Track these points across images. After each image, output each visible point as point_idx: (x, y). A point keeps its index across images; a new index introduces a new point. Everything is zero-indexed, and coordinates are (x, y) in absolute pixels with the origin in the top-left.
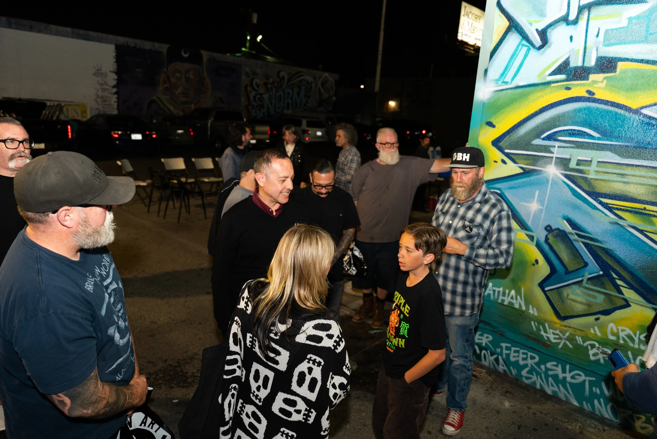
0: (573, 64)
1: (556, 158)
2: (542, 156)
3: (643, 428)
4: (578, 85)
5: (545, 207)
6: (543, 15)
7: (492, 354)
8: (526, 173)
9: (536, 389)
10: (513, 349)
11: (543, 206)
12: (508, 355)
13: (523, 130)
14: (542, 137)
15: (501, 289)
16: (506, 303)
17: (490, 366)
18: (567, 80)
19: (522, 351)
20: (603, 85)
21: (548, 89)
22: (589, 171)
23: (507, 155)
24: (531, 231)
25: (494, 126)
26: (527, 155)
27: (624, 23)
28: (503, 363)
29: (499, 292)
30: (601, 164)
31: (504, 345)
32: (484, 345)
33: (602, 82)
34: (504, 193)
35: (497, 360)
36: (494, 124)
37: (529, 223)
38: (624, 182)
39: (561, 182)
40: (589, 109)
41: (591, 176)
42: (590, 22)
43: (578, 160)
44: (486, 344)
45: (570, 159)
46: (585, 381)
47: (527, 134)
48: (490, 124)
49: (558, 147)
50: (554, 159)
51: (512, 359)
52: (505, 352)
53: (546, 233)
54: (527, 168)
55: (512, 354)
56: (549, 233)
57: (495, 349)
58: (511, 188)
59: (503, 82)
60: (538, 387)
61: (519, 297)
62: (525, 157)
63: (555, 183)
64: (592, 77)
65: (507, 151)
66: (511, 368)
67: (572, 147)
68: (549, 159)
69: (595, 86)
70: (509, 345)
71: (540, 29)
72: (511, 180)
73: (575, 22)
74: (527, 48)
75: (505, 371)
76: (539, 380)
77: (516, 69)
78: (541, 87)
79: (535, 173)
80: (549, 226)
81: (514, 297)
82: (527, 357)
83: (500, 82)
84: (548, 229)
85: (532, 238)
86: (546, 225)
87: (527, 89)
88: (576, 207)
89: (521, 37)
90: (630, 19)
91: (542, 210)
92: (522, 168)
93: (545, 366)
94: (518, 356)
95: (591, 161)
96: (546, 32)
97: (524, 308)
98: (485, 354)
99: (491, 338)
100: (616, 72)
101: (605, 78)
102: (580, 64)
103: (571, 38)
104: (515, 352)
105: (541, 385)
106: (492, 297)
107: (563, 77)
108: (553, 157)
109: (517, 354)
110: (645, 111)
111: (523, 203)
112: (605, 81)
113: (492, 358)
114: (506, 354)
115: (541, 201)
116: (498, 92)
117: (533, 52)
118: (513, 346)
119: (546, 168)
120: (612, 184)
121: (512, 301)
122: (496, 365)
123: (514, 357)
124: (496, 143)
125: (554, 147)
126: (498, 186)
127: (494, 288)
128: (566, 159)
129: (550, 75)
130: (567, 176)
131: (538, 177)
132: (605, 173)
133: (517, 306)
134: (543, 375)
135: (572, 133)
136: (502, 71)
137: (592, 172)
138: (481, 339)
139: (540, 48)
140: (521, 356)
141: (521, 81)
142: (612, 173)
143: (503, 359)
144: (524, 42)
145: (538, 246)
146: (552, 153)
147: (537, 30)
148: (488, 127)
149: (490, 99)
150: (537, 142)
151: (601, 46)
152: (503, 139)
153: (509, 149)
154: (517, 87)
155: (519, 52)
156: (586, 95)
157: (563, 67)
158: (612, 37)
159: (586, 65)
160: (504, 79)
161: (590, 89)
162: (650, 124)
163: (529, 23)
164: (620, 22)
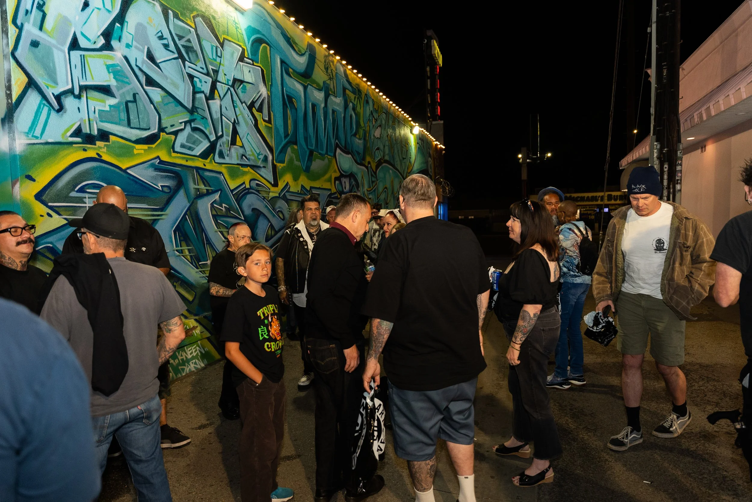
0: (84, 131)
2: (79, 206)
4: (90, 148)
6: (55, 82)
13: (60, 184)
14: (76, 189)
18: (83, 143)
20: (105, 150)
21: (71, 149)
23: (51, 208)
25: (34, 180)
26: (67, 206)
27: (107, 108)
33: (104, 148)
34: (55, 246)
36: (33, 177)
40: (101, 167)
42: (89, 100)
47: (65, 187)
48: (30, 178)
49: (89, 198)
59: (33, 136)
62: (65, 208)
64: (98, 143)
65: (50, 204)
69: (100, 150)
71: (55, 94)
72: (60, 232)
73: (79, 97)
74: (48, 108)
77: (42, 125)
78: (65, 146)
83: (30, 136)
87: (57, 147)
89: (41, 96)
90: (110, 106)
92: (66, 219)
96: (60, 99)
100: (109, 142)
101: (105, 145)
102: (89, 132)
103: (79, 108)
107: (79, 140)
108: (86, 207)
110: (129, 171)
112: (105, 148)
116: (31, 146)
117: (53, 114)
124: (39, 197)
125: (86, 198)
126: (50, 239)
129: (71, 136)
135: (94, 186)
136: (29, 124)
139: (59, 111)
141: (48, 137)
144: (44, 102)
146: (85, 203)
147: (53, 94)
148: (28, 181)
149: (24, 151)
150: (73, 194)
151: (98, 121)
152: (45, 193)
153: (52, 203)
154: (47, 143)
155: (42, 110)
156: (97, 156)
157: (78, 132)
158: (103, 116)
159: (92, 133)
160: (34, 133)
161: (99, 153)
162: (133, 180)
163: (46, 85)
164: (105, 107)
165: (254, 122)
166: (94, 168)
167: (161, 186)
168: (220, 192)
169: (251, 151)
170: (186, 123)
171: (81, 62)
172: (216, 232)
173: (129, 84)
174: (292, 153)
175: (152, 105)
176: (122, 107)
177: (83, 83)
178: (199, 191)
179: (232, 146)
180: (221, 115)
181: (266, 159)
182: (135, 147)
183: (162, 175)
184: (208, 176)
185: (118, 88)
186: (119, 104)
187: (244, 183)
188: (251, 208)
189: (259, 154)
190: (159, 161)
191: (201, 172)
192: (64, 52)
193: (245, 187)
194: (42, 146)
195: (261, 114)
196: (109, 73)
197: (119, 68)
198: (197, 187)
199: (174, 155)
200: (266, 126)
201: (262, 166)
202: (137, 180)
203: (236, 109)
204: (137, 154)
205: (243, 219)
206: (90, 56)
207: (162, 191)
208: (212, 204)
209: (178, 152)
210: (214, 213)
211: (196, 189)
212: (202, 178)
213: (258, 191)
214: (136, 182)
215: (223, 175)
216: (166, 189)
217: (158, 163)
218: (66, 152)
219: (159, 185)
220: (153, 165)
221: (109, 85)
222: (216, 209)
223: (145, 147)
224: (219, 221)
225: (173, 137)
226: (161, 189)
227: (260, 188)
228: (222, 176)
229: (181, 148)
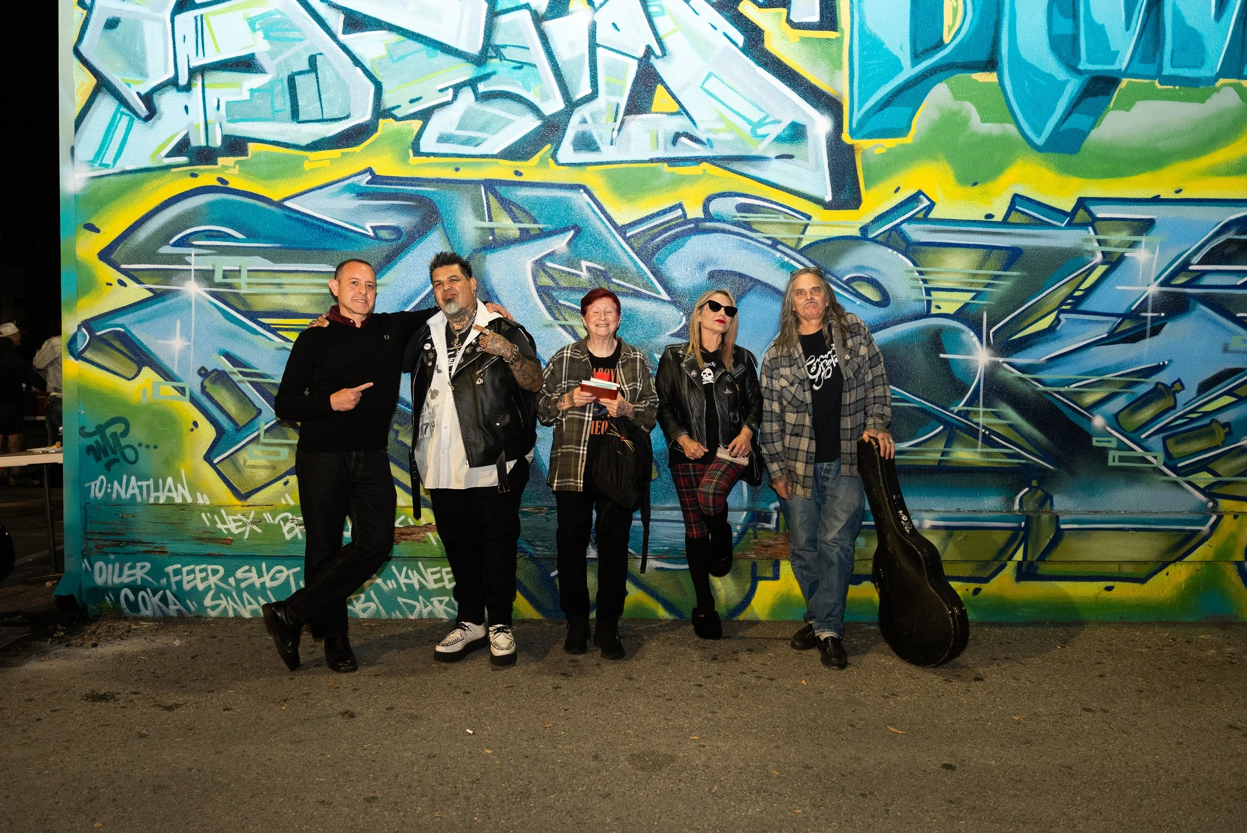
0: (194, 143)
1: (195, 270)
2: (176, 269)
3: (364, 611)
4: (205, 171)
5: (192, 341)
6: (143, 74)
7: (155, 593)
8: (158, 296)
9: (229, 619)
10: (185, 570)
11: (190, 340)
12: (179, 584)
13: (143, 234)
14: (171, 242)
15: (151, 482)
16: (161, 501)
17: (154, 613)
18: (191, 164)
19: (198, 568)
20: (236, 171)
21: (168, 176)
22: (239, 284)
23: (125, 272)
24: (180, 381)
25: (97, 231)
26: (154, 269)
27: (246, 96)
28: (174, 599)
29: (148, 486)
30: (251, 273)
31: (170, 569)
32: (139, 582)
33: (234, 167)
34: (130, 331)
35: (164, 599)
36: (97, 226)
37: (176, 370)
38: (282, 294)
39: (207, 303)
40: (223, 202)
41: (244, 290)
42: (206, 90)
43: (224, 271)
44: (142, 578)
45: (213, 271)
46: (288, 576)
47: (150, 238)
48: (92, 228)
49: (195, 255)
50: (193, 271)
51: (187, 587)
52: (173, 579)
53: (200, 379)
54: (157, 289)
55: (186, 578)
56: (205, 379)
57: (158, 582)
58: (140, 322)
59: (101, 165)
60: (231, 614)
61: (179, 486)
62: (150, 273)
63: (199, 306)
64: (221, 160)
65: (123, 266)
66: (188, 601)
67: (212, 254)
68: (186, 273)
69: (226, 172)
70: (179, 566)
71: (142, 93)
72: (136, 310)
73: (188, 88)
74: (128, 118)
75: (179, 611)
76: (231, 602)
77: (117, 147)
78: (157, 173)
79: (171, 295)
80: (203, 368)
81: (173, 488)
82: (207, 574)
83: (97, 165)
84: (203, 372)
85: (182, 391)
86: (199, 367)
87: (139, 175)
88: (233, 336)
89: (117, 102)
90: (252, 91)
91: (189, 347)
92: (150, 290)
93: (235, 577)
94: (195, 578)
95: (240, 271)
96: (152, 98)
97: (189, 500)
98: (143, 597)
99: (148, 565)
100: (247, 155)
101: (236, 162)
102: (203, 143)
103: (186, 108)
104: (189, 573)
105: (234, 609)
106: (139, 499)
107: (184, 159)
108: (190, 270)
109: (192, 576)
110: (288, 204)
111: (160, 342)
112: (237, 166)
113: (156, 599)
114: (176, 582)
115: (186, 335)
116: (97, 180)
117: (138, 124)
118: (183, 566)
119: (184, 286)
120: (268, 298)
121: (170, 494)
122: (165, 608)
123: (188, 582)
124: (105, 255)
125: (190, 255)
126: (119, 320)
127: (140, 483)
128: (208, 271)
129: (168, 156)
130: (214, 295)
131: (174, 300)
132: (258, 284)
133: (178, 500)
134: (234, 593)
135: (210, 235)
136: (96, 147)
137: (243, 286)
138: (133, 575)
139: (147, 119)
140: (199, 576)
141: (128, 162)
142: (268, 284)
143: (173, 594)
144: (123, 109)
145: (194, 401)
146: (189, 264)
147: (138, 94)
148: (88, 233)
149: (85, 189)
150: (165, 250)
151: (224, 122)
152: (116, 249)
153: (126, 264)
154: (123, 173)
155: (118, 123)
156: (218, 184)
157: (183, 147)
158: (235, 111)
159: (210, 144)
160: (102, 161)
161: (221, 176)
162: (298, 220)
163: (126, 84)
164: (240, 93)
165: (740, 39)
166: (211, 205)
167: (372, 227)
168: (572, 232)
169: (721, 119)
170: (457, 88)
171: (196, 28)
172: (551, 325)
173: (301, 40)
174: (956, 98)
175: (358, 70)
176: (280, 87)
177: (195, 63)
178: (493, 234)
179: (628, 118)
180: (593, 46)
181: (797, 133)
182: (307, 158)
183: (376, 206)
184: (527, 197)
185: (272, 55)
186: (272, 83)
187: (680, 206)
188: (709, 269)
189: (755, 126)
190: (370, 177)
191: (501, 190)
192: (162, 21)
193: (685, 215)
194: (113, 179)
195: (784, 11)
196: (254, 30)
197: (278, 16)
198: (487, 224)
199: (414, 160)
200: (803, 40)
201: (772, 154)
202: (307, 219)
203: (657, 21)
204: (312, 170)
205: (665, 296)
206: (213, 14)
207: (377, 237)
208: (540, 264)
209: (428, 155)
210: (545, 281)
211: (482, 228)
212: (507, 205)
213: (748, 226)
214: (305, 223)
215: (587, 191)
216: (384, 234)
217: (367, 183)
218: (155, 183)
219: (368, 226)
220: (350, 189)
221: (253, 54)
222: (556, 276)
223: (336, 153)
224: (561, 301)
225: (417, 124)
226: (371, 233)
227: (752, 217)
228: (585, 196)
229: (440, 144)
